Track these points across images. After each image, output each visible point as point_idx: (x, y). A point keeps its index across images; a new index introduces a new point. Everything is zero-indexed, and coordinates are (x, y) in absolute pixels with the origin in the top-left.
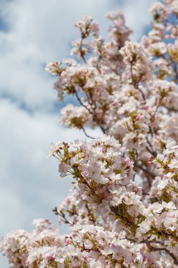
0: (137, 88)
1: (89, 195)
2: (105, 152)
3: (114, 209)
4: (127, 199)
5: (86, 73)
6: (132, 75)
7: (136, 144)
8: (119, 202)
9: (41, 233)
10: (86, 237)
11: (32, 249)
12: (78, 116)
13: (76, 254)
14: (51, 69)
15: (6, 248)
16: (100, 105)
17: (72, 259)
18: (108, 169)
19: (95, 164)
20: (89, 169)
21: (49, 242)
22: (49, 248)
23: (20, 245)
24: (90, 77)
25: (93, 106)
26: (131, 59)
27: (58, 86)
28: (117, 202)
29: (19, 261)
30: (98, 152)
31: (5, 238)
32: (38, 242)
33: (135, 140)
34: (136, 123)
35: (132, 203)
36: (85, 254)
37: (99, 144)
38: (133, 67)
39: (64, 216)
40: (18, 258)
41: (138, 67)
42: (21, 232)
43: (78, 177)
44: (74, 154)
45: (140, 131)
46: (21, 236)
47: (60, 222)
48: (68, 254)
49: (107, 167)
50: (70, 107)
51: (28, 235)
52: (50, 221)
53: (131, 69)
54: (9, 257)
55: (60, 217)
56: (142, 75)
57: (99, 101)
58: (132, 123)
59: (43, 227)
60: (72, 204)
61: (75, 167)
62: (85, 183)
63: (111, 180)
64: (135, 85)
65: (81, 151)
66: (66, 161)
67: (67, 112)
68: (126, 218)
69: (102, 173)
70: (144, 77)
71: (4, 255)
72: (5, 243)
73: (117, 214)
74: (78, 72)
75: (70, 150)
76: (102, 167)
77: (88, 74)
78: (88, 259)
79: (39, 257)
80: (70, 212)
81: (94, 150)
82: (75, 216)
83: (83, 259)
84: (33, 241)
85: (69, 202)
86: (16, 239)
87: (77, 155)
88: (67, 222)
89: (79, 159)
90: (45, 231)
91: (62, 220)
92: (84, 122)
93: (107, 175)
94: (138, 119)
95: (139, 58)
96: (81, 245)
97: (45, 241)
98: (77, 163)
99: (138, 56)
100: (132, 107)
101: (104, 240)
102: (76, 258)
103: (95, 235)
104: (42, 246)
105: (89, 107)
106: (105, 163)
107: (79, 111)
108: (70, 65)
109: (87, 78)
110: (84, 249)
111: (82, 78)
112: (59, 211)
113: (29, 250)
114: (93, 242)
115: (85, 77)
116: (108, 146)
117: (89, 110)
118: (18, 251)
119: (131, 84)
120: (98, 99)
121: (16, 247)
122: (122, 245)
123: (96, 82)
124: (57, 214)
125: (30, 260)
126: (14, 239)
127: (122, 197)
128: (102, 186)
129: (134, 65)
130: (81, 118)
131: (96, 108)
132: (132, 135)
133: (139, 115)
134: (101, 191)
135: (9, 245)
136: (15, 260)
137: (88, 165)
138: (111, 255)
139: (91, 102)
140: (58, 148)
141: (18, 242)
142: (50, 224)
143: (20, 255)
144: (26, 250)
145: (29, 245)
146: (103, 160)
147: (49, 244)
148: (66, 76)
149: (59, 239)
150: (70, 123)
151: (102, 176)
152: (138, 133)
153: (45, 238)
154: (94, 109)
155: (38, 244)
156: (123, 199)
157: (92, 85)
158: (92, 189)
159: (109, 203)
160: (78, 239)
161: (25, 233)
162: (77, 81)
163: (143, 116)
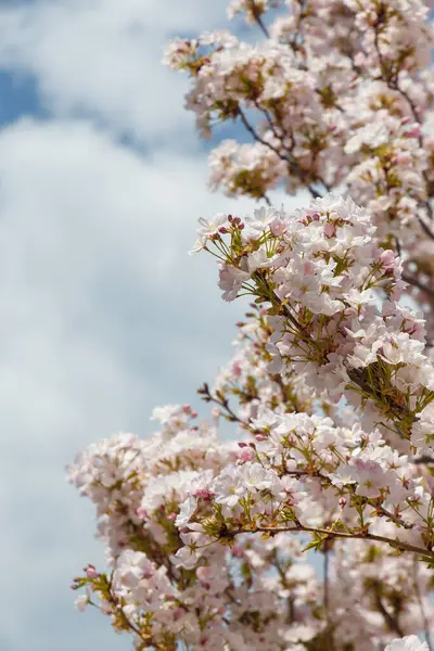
0: (396, 88)
1: (295, 343)
2: (331, 236)
3: (358, 375)
4: (389, 350)
5: (260, 65)
6: (380, 56)
7: (394, 223)
8: (371, 358)
9: (173, 441)
10: (289, 443)
11: (153, 478)
12: (251, 167)
13: (267, 485)
14: (174, 61)
15: (90, 479)
16: (304, 139)
17: (256, 496)
18: (340, 278)
19: (307, 268)
20: (292, 280)
21: (192, 461)
22: (195, 474)
23: (124, 470)
24: (271, 72)
25: (288, 143)
26: (374, 16)
27: (195, 102)
28: (364, 358)
29: (123, 509)
30: (315, 236)
31: (85, 457)
32: (166, 462)
33: (392, 215)
34: (391, 172)
35: (401, 360)
36: (289, 482)
37: (317, 218)
38: (382, 36)
39: (225, 404)
40: (119, 502)
41: (393, 36)
42: (125, 439)
43: (267, 299)
44: (255, 244)
45: (402, 191)
46: (125, 449)
47: (216, 418)
48: (248, 484)
49: (337, 272)
50: (228, 147)
51: (141, 444)
52: (194, 412)
53: (376, 43)
54: (97, 499)
55: (216, 408)
56: (404, 54)
57: (300, 130)
58: (382, 171)
59: (178, 424)
60: (244, 374)
61: (259, 275)
62: (286, 313)
63: (347, 305)
64: (389, 80)
65: (273, 236)
66: (236, 262)
67: (223, 159)
68: (388, 397)
69: (326, 289)
70: (409, 60)
71: (84, 494)
72: (85, 468)
73: (366, 389)
74: (240, 66)
75: (245, 234)
76: (323, 273)
77: (268, 65)
78: (296, 495)
79: (169, 497)
80: (242, 394)
81: (303, 232)
82: (255, 402)
83: (283, 495)
84: (155, 460)
85: (237, 371)
86: (113, 455)
87: (263, 247)
88: (234, 419)
89: (269, 255)
90: (182, 435)
91: (221, 414)
92: (268, 180)
93: (336, 293)
94: (395, 163)
95: (393, 13)
96: (279, 462)
97: (182, 459)
98: (263, 264)
99: (390, 9)
100: (377, 133)
101: (332, 448)
102: (266, 493)
103: (310, 438)
104: (176, 470)
105: (276, 143)
106: (333, 265)
107: (252, 156)
108: (220, 49)
109: (265, 74)
110: (284, 471)
111: (253, 76)
112: (212, 392)
113: (143, 482)
114: (306, 453)
115: (259, 73)
116: (338, 222)
117: (277, 151)
118: (118, 485)
119: (380, 78)
120: (296, 125)
121: (114, 476)
122: (379, 461)
123: (289, 85)
124: (209, 399)
125: (148, 504)
126: (106, 456)
127: (377, 345)
128: (327, 319)
129: (381, 31)
130: (258, 171)
131: (293, 145)
132: (383, 203)
133: (397, 151)
134: (324, 332)
135: (95, 471)
136: (112, 507)
137: (290, 270)
138: (353, 487)
139: (279, 132)
140: (216, 231)
141: (117, 462)
142: (194, 416)
143: (124, 494)
144: (137, 481)
145: (145, 469)
146: (326, 257)
147: (194, 467)
148: (212, 76)
149: (217, 454)
150: (232, 185)
151: (326, 295)
152: (398, 196)
153: (183, 451)
154: (290, 150)
155: (166, 467)
156: (381, 351)
157: (278, 93)
158: (302, 329)
159: (345, 362)
160: (269, 448)
161: (133, 441)
162: (242, 85)
163: (407, 154)
